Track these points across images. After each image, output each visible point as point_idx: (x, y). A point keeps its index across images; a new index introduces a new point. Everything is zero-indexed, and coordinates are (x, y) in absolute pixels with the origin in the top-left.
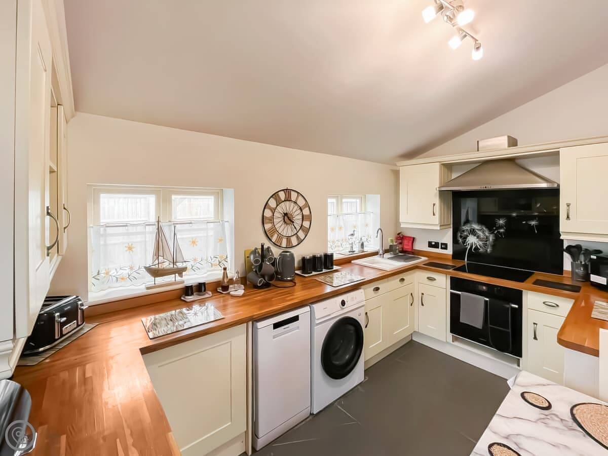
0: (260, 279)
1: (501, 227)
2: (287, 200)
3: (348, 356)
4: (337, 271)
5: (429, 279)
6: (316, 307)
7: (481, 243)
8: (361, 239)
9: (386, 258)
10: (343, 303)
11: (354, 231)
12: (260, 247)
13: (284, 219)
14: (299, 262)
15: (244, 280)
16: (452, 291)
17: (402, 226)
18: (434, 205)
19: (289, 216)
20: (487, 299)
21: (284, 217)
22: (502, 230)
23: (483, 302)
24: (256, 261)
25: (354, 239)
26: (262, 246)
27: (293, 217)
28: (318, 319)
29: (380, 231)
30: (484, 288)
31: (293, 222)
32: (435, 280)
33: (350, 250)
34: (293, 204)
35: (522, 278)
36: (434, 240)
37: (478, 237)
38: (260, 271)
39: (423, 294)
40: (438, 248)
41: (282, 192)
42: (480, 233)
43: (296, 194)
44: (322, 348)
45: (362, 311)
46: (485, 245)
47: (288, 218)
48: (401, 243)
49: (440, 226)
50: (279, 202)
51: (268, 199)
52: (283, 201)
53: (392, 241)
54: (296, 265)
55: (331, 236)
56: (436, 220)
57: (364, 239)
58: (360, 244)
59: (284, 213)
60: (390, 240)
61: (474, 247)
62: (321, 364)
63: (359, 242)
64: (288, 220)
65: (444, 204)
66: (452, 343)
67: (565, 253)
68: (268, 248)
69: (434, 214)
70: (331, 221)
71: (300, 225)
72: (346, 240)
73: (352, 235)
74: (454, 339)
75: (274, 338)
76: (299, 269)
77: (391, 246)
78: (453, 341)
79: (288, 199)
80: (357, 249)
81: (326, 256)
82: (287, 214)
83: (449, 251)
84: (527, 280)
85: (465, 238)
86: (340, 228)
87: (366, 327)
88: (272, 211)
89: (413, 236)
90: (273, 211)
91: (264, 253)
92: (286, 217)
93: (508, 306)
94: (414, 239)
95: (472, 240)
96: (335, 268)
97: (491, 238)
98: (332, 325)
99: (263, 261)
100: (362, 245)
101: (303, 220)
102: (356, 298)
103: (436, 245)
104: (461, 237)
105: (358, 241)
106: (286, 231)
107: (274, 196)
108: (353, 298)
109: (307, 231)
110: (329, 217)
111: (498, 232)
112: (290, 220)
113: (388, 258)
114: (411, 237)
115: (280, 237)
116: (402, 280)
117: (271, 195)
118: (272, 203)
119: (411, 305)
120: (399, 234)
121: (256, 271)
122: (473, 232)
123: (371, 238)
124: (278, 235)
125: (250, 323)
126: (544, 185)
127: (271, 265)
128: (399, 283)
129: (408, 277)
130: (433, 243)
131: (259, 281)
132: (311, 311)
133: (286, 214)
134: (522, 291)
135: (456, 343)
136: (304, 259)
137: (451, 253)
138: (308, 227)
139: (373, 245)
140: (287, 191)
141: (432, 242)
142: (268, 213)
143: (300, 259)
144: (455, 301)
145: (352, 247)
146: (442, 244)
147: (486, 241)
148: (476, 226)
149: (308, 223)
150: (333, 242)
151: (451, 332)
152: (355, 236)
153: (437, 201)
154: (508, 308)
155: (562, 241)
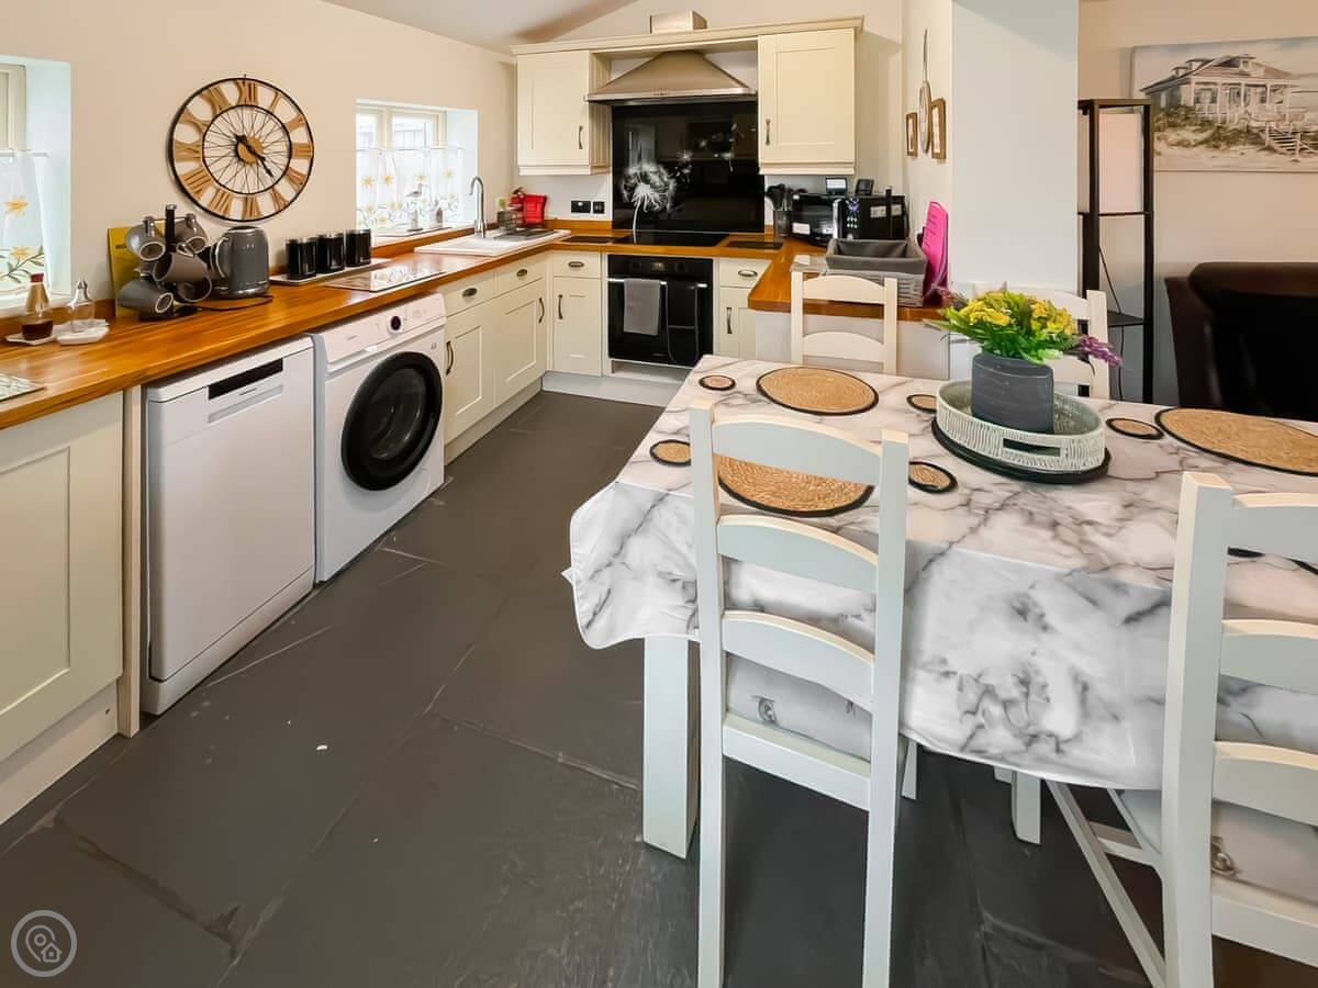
0: (162, 296)
1: (685, 165)
2: (246, 106)
3: (409, 435)
4: (379, 267)
5: (574, 265)
6: (327, 336)
7: (657, 195)
8: (437, 202)
9: (489, 239)
10: (396, 323)
11: (420, 185)
12: (163, 215)
13: (236, 151)
14: (279, 255)
15: (106, 309)
16: (611, 280)
17: (524, 172)
18: (581, 128)
19: (251, 143)
20: (664, 283)
21: (236, 146)
22: (686, 171)
23: (658, 290)
24: (150, 250)
25: (420, 205)
26: (170, 213)
27: (263, 148)
28: (331, 363)
29: (477, 182)
30: (660, 265)
31: (263, 159)
32: (583, 265)
33: (409, 227)
34: (261, 117)
35: (712, 241)
36: (581, 198)
37: (653, 186)
38: (160, 275)
39: (561, 296)
40: (589, 212)
41: (231, 85)
42: (655, 178)
43: (271, 94)
44: (345, 429)
45: (440, 339)
46: (663, 197)
47: (246, 149)
48: (521, 210)
49: (593, 168)
50: (220, 110)
51: (187, 98)
52: (233, 108)
53: (502, 203)
54: (272, 263)
55: (362, 198)
56: (584, 157)
57: (443, 205)
58: (435, 212)
59: (237, 137)
60: (498, 200)
61: (646, 203)
62: (341, 464)
63: (433, 210)
64: (250, 155)
65: (598, 126)
66: (611, 375)
67: (766, 199)
68: (188, 219)
69: (581, 147)
70: (363, 165)
71: (283, 168)
72: (400, 206)
73: (416, 193)
74: (616, 368)
75: (210, 421)
76: (280, 271)
77: (500, 214)
78: (613, 372)
79: (248, 103)
80: (427, 224)
81: (352, 237)
82: (244, 137)
83: (608, 216)
84: (720, 244)
85: (632, 189)
86: (387, 180)
87: (448, 371)
88: (199, 129)
89: (543, 194)
90: (203, 130)
91: (173, 232)
92: (241, 146)
93: (692, 288)
94: (545, 198)
95: (643, 191)
96: (374, 261)
97: (672, 185)
98: (367, 374)
99: (171, 248)
100: (439, 214)
101: (290, 157)
102: (425, 312)
103: (585, 208)
104: (626, 187)
105: (428, 209)
106: (245, 179)
107: (205, 92)
108: (418, 312)
109: (301, 183)
110: (359, 155)
111: (682, 173)
112: (253, 153)
113: (495, 238)
114: (540, 197)
115: (224, 192)
116: (522, 273)
117: (198, 88)
118: (200, 109)
119: (540, 321)
120: (516, 192)
121: (149, 279)
122: (644, 178)
123: (457, 200)
124: (218, 190)
125: (136, 391)
126: (739, 91)
127: (197, 258)
128: (517, 278)
129: (533, 266)
130: (580, 204)
131: (159, 300)
132: (314, 347)
133: (241, 139)
134: (712, 260)
135: (620, 375)
136: (293, 247)
137: (611, 219)
138: (305, 172)
139: (463, 214)
140: (247, 85)
141: (578, 202)
142: (186, 134)
143: (284, 247)
144: (616, 297)
145: (415, 220)
146: (595, 204)
147: (665, 191)
148: (649, 168)
149: (306, 163)
150: (370, 209)
151: (611, 355)
152: (421, 197)
153: (586, 122)
154: (694, 291)
155: (763, 176)
